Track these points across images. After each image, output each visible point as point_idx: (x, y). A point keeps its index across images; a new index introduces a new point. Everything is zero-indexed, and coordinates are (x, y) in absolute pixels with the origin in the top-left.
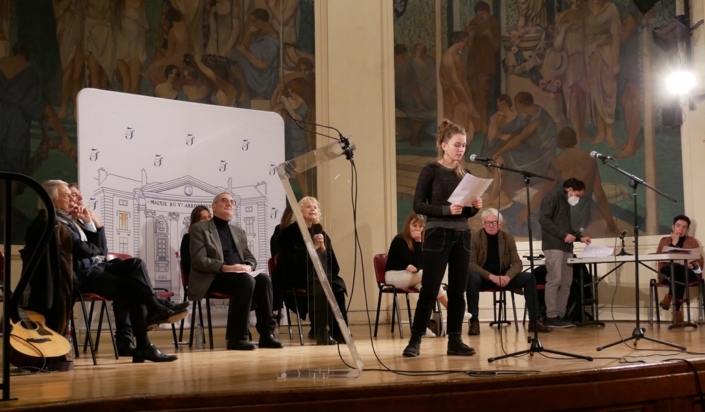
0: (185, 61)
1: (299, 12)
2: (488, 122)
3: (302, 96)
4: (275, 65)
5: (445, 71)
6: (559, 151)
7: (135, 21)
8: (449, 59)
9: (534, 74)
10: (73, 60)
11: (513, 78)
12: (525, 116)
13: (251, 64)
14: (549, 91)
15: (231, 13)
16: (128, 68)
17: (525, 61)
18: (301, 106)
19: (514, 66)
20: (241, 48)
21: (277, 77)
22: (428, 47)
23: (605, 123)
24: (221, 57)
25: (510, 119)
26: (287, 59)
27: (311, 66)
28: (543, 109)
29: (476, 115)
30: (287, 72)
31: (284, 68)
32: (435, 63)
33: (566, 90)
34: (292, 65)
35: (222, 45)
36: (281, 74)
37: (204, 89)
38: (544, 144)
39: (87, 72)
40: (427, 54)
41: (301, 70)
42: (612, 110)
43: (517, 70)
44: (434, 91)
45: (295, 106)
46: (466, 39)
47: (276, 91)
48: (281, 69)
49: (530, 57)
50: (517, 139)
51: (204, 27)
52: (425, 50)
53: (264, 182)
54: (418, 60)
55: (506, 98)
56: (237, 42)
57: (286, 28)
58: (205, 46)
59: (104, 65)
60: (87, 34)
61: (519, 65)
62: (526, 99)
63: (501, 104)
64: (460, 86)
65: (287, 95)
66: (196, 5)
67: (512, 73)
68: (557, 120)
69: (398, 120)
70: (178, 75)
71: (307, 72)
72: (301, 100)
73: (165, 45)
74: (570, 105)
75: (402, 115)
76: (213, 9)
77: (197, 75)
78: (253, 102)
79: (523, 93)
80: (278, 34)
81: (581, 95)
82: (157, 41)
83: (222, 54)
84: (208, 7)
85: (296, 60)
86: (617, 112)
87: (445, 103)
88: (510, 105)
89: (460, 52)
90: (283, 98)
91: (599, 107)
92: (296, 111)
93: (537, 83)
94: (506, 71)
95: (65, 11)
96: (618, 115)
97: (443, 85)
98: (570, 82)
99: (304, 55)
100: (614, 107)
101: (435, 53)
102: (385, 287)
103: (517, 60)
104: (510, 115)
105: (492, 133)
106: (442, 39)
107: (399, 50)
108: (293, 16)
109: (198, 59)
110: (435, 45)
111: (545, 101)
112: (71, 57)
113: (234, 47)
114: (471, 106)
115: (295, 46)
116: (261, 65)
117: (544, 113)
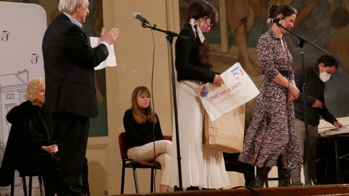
6: (333, 30)
38: (320, 25)
53: (25, 71)
102: (128, 162)
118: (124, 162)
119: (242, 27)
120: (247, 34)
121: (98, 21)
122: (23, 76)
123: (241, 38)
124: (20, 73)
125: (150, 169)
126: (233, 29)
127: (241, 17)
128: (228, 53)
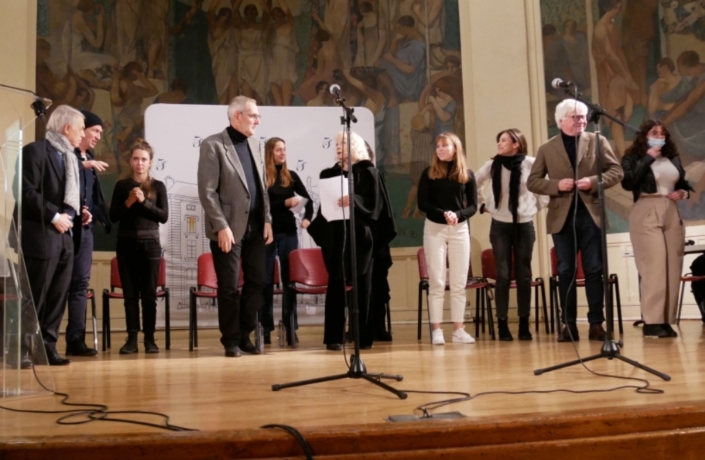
0: (334, 76)
1: (444, 13)
2: (648, 94)
4: (422, 67)
5: (597, 44)
7: (286, 47)
8: (602, 30)
9: (699, 28)
10: (228, 89)
11: (674, 38)
12: (690, 78)
13: (398, 70)
15: (377, 25)
16: (280, 90)
17: (687, 15)
18: (449, 104)
19: (675, 24)
20: (388, 56)
21: (425, 78)
22: (578, 21)
24: (369, 68)
25: (672, 86)
26: (434, 60)
27: (457, 62)
29: (635, 86)
30: (433, 73)
31: (431, 69)
32: (586, 37)
34: (439, 64)
35: (370, 56)
36: (428, 75)
37: (353, 99)
40: (578, 29)
41: (447, 68)
43: (678, 27)
45: (444, 104)
46: (619, 5)
47: (424, 92)
48: (428, 71)
49: (693, 9)
50: (682, 108)
51: (352, 42)
52: (575, 25)
54: (568, 38)
55: (668, 63)
56: (384, 52)
57: (432, 30)
58: (353, 59)
59: (257, 90)
60: (240, 65)
61: (681, 21)
62: (691, 59)
63: (662, 69)
64: (614, 57)
65: (435, 95)
66: (343, 23)
67: (673, 32)
69: (549, 104)
71: (455, 69)
72: (449, 98)
73: (315, 65)
75: (553, 97)
76: (360, 24)
78: (402, 107)
79: (686, 52)
80: (423, 37)
82: (307, 62)
83: (370, 64)
84: (355, 23)
85: (443, 59)
87: (599, 80)
88: (672, 69)
89: (613, 20)
90: (432, 98)
92: (445, 109)
94: (666, 31)
95: (220, 48)
97: (596, 60)
101: (586, 27)
103: (678, 17)
104: (672, 80)
105: (653, 103)
106: (593, 9)
107: (547, 30)
108: (439, 16)
109: (346, 72)
110: (585, 18)
112: (226, 87)
113: (381, 57)
114: (629, 77)
115: (441, 45)
116: (407, 69)
123: (617, 131)
126: (608, 122)
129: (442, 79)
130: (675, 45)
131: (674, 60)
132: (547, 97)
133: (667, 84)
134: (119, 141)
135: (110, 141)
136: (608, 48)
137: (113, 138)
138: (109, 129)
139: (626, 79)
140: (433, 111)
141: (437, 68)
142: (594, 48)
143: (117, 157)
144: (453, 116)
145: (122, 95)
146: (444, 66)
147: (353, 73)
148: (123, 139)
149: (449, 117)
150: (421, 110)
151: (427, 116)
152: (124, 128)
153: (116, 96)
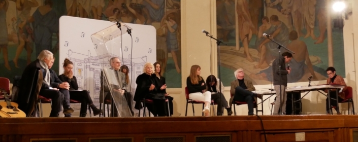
0: (122, 6)
2: (258, 30)
3: (175, 20)
4: (163, 7)
5: (239, 7)
6: (290, 41)
8: (241, 1)
9: (279, 7)
11: (269, 9)
12: (275, 26)
13: (152, 7)
14: (285, 14)
16: (96, 10)
17: (275, 1)
18: (174, 25)
19: (270, 4)
21: (164, 12)
23: (310, 27)
24: (138, 4)
25: (268, 28)
26: (168, 4)
27: (179, 7)
28: (283, 23)
29: (253, 26)
30: (168, 10)
32: (234, 3)
33: (293, 14)
37: (131, 18)
39: (78, 12)
41: (174, 9)
42: (313, 22)
43: (271, 5)
44: (234, 16)
45: (172, 25)
47: (163, 18)
48: (165, 9)
54: (227, 3)
55: (266, 18)
59: (86, 9)
61: (272, 3)
62: (275, 18)
63: (264, 21)
64: (245, 13)
65: (168, 20)
67: (269, 7)
68: (289, 27)
69: (218, 30)
70: (119, 12)
71: (177, 10)
72: (174, 22)
74: (295, 20)
75: (220, 27)
77: (128, 12)
78: (152, 23)
79: (274, 16)
81: (300, 15)
83: (139, 3)
85: (172, 5)
86: (315, 22)
87: (239, 22)
88: (268, 21)
90: (166, 21)
91: (307, 21)
92: (172, 27)
93: (280, 11)
94: (266, 6)
96: (316, 24)
97: (238, 13)
98: (295, 9)
99: (175, 2)
100: (314, 20)
102: (189, 101)
104: (268, 25)
105: (260, 34)
109: (128, 5)
111: (283, 19)
112: (71, 6)
114: (251, 22)
116: (156, 7)
117: (283, 24)
118: (187, 100)
119: (246, 39)
120: (249, 42)
121: (178, 34)
122: (145, 59)
123: (245, 43)
124: (143, 57)
125: (202, 104)
126: (242, 39)
127: (246, 34)
128: (239, 51)
129: (172, 13)
130: (270, 12)
131: (269, 17)
132: (217, 26)
133: (266, 27)
134: (20, 28)
135: (15, 28)
136: (243, 9)
137: (17, 26)
138: (15, 22)
139: (249, 23)
140: (167, 28)
141: (169, 8)
142: (237, 8)
143: (18, 36)
144: (176, 31)
145: (22, 5)
146: (172, 8)
147: (131, 6)
148: (21, 27)
149: (174, 31)
150: (161, 26)
151: (164, 29)
152: (22, 22)
153: (19, 5)
